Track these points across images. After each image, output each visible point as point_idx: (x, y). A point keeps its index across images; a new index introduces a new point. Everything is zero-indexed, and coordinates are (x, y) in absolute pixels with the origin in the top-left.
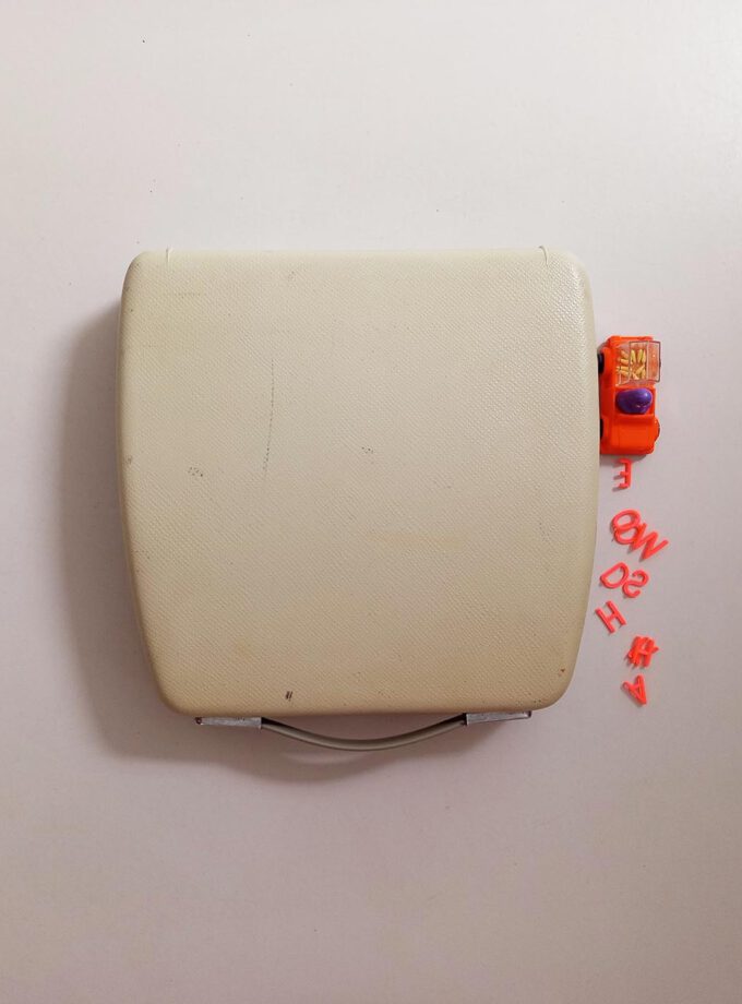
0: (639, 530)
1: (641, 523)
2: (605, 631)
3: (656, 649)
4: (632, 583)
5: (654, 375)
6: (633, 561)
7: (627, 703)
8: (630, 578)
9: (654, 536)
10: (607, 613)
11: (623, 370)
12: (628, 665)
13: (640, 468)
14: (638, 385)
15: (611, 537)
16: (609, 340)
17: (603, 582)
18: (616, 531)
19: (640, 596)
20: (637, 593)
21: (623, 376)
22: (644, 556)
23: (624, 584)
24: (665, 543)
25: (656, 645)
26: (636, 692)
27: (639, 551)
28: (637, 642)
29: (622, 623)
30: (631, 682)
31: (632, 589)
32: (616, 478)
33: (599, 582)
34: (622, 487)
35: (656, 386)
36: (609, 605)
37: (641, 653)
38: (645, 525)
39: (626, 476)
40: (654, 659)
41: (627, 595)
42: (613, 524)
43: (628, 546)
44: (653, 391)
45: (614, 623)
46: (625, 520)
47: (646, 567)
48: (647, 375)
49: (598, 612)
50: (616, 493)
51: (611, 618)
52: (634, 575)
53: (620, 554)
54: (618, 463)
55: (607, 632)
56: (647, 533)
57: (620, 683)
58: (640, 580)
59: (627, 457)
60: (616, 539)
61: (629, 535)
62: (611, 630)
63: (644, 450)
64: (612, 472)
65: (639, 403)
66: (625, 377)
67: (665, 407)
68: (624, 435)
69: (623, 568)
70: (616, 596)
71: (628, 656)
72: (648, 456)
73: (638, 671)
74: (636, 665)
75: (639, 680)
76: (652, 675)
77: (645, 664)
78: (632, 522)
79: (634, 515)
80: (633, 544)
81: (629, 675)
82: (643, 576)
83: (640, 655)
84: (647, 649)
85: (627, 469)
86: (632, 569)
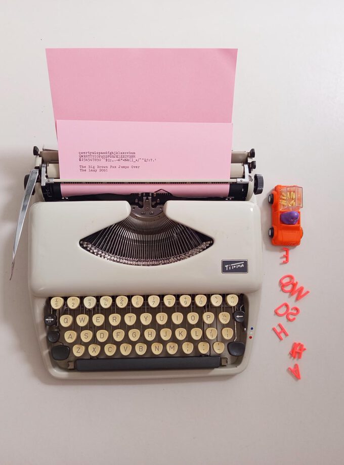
0: (294, 285)
1: (295, 282)
2: (278, 339)
3: (305, 349)
4: (291, 314)
5: (300, 204)
6: (291, 302)
7: (290, 378)
8: (290, 311)
9: (302, 289)
10: (279, 330)
11: (283, 202)
12: (290, 358)
13: (294, 253)
14: (291, 209)
15: (280, 289)
16: (276, 187)
17: (276, 313)
18: (282, 286)
19: (295, 321)
20: (294, 319)
21: (283, 205)
22: (297, 299)
23: (287, 314)
24: (308, 292)
25: (305, 347)
26: (295, 373)
27: (295, 296)
28: (295, 345)
29: (286, 335)
30: (292, 367)
31: (291, 317)
32: (281, 258)
33: (273, 313)
34: (285, 263)
35: (300, 210)
36: (280, 325)
37: (297, 351)
38: (297, 283)
39: (287, 257)
40: (304, 354)
41: (289, 320)
42: (281, 281)
43: (288, 294)
44: (299, 213)
45: (282, 335)
46: (286, 280)
47: (298, 305)
48: (295, 204)
49: (274, 329)
50: (282, 266)
51: (281, 333)
52: (292, 309)
53: (285, 298)
54: (283, 250)
56: (298, 287)
57: (287, 368)
58: (295, 312)
59: (287, 247)
60: (282, 290)
61: (289, 288)
62: (281, 339)
63: (296, 243)
64: (277, 255)
65: (293, 218)
66: (284, 205)
67: (306, 221)
68: (284, 235)
69: (287, 305)
70: (283, 321)
71: (290, 353)
72: (298, 247)
73: (296, 361)
74: (294, 357)
75: (296, 366)
76: (303, 363)
77: (300, 357)
78: (290, 281)
79: (291, 277)
80: (292, 292)
81: (291, 363)
82: (297, 309)
83: (296, 352)
84: (300, 350)
85: (287, 253)
86: (291, 307)
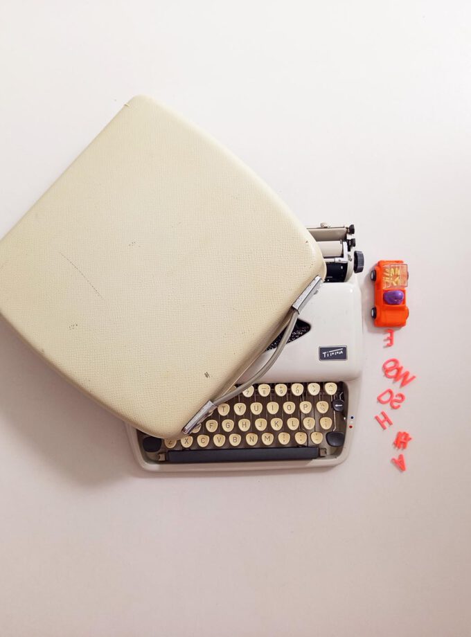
0: (399, 370)
1: (400, 366)
2: (381, 428)
3: (410, 439)
4: (395, 401)
5: (405, 282)
6: (396, 388)
7: (394, 470)
8: (394, 398)
9: (407, 374)
10: (382, 418)
11: (387, 280)
12: (395, 448)
13: (399, 334)
14: (396, 288)
15: (384, 374)
16: (379, 263)
17: (379, 400)
18: (386, 371)
19: (399, 409)
20: (399, 406)
21: (387, 283)
22: (403, 384)
23: (391, 401)
24: (414, 377)
25: (410, 436)
26: (400, 464)
27: (399, 382)
28: (400, 435)
29: (390, 423)
30: (397, 458)
31: (396, 404)
32: (385, 340)
33: (376, 400)
34: (389, 345)
35: (406, 289)
36: (383, 414)
37: (402, 441)
38: (402, 368)
39: (391, 339)
40: (409, 444)
41: (393, 408)
42: (384, 367)
43: (392, 379)
44: (404, 291)
45: (386, 424)
46: (391, 364)
47: (404, 391)
48: (400, 283)
49: (377, 418)
50: (385, 349)
51: (384, 421)
52: (396, 396)
53: (389, 384)
54: (386, 332)
55: (382, 429)
56: (403, 372)
57: (391, 458)
58: (399, 398)
59: (391, 329)
60: (386, 375)
61: (393, 373)
62: (384, 428)
63: (402, 324)
64: (381, 337)
65: (396, 299)
66: (389, 283)
67: (411, 302)
68: (386, 316)
69: (390, 392)
70: (386, 408)
71: (394, 443)
72: (403, 329)
73: (400, 452)
74: (399, 448)
75: (401, 457)
76: (409, 454)
77: (404, 447)
78: (395, 366)
79: (395, 361)
80: (396, 378)
81: (395, 453)
82: (402, 396)
83: (401, 442)
84: (405, 439)
85: (392, 336)
86: (395, 393)
